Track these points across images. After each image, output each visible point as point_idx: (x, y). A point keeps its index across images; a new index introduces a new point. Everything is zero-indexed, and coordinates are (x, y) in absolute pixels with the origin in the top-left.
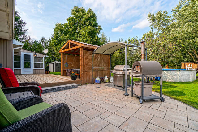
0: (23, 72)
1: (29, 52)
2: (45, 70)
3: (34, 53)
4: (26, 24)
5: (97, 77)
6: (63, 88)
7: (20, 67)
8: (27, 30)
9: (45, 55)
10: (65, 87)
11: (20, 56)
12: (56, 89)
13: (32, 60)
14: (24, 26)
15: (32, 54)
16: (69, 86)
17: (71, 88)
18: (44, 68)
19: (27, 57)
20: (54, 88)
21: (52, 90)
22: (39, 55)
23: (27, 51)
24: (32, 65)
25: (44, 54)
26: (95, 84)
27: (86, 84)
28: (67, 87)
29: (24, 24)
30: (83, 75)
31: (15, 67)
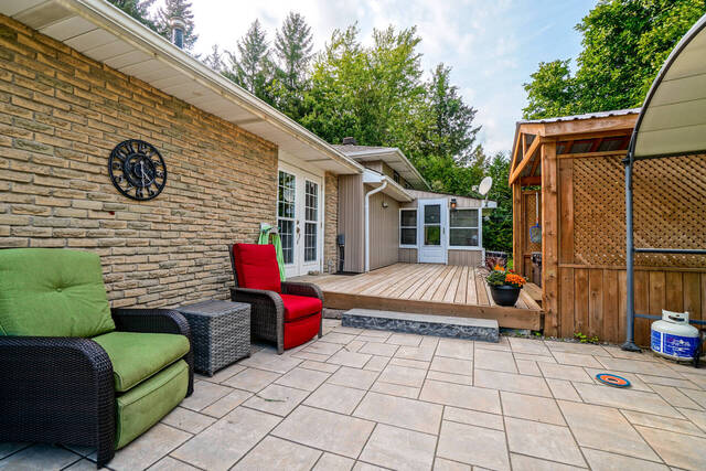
0: (421, 258)
1: (437, 195)
2: (484, 254)
3: (450, 198)
4: (475, 112)
5: (666, 314)
6: (423, 325)
7: (415, 243)
8: (479, 129)
9: (483, 201)
10: (432, 325)
11: (416, 211)
12: (396, 324)
13: (445, 223)
14: (472, 118)
15: (444, 202)
16: (450, 327)
17: (458, 336)
18: (480, 247)
19: (432, 213)
20: (391, 320)
21: (384, 324)
22: (464, 203)
24: (445, 237)
25: (479, 198)
26: (646, 356)
27: (578, 339)
28: (439, 326)
29: (470, 112)
30: (559, 286)
31: (402, 243)
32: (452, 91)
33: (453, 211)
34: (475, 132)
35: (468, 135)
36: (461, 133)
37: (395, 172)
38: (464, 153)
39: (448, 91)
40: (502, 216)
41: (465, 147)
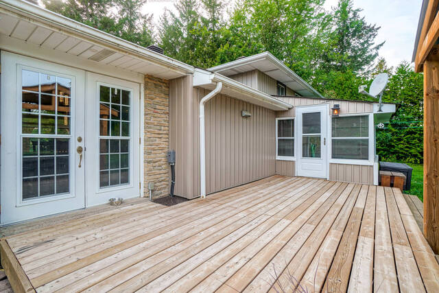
0: (299, 171)
1: (316, 102)
3: (333, 104)
4: (378, 29)
7: (292, 156)
8: (381, 45)
9: (375, 105)
11: (293, 120)
13: (326, 132)
14: (375, 36)
18: (372, 161)
19: (312, 121)
23: (310, 101)
24: (326, 149)
29: (372, 30)
31: (280, 154)
32: (355, 14)
33: (336, 119)
34: (377, 48)
35: (371, 51)
36: (364, 51)
37: (278, 82)
38: (366, 68)
39: (351, 15)
40: (405, 122)
41: (367, 63)
